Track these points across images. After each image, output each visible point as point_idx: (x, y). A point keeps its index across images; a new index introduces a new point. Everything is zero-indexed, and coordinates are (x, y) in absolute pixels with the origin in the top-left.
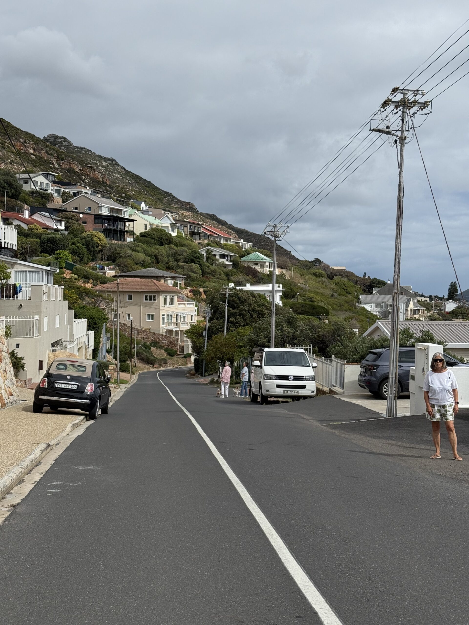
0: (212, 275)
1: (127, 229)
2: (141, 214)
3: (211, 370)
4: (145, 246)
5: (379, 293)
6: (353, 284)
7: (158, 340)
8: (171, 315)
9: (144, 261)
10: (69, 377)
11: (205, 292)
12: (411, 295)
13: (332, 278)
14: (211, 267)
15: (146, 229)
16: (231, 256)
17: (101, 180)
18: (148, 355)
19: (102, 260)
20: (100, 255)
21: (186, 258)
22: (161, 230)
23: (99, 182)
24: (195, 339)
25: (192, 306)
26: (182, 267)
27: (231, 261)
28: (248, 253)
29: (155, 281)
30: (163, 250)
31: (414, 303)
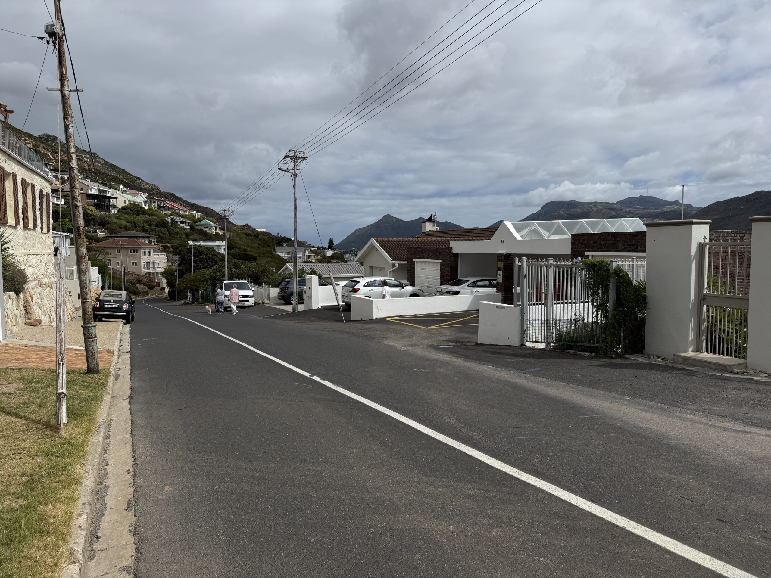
0: (176, 235)
1: (111, 204)
2: (121, 193)
3: (182, 297)
4: (126, 216)
5: (288, 246)
6: (271, 240)
7: (140, 279)
8: (149, 263)
9: (126, 226)
10: (112, 301)
11: (172, 246)
12: (307, 246)
13: (257, 237)
14: (175, 230)
15: (125, 204)
16: (188, 222)
17: (87, 168)
18: (135, 289)
19: (94, 225)
20: (92, 222)
21: (156, 224)
22: (137, 205)
23: (85, 170)
24: (169, 278)
25: (163, 256)
26: (155, 230)
27: (188, 226)
28: (199, 220)
29: (136, 240)
30: (139, 218)
31: (308, 251)
